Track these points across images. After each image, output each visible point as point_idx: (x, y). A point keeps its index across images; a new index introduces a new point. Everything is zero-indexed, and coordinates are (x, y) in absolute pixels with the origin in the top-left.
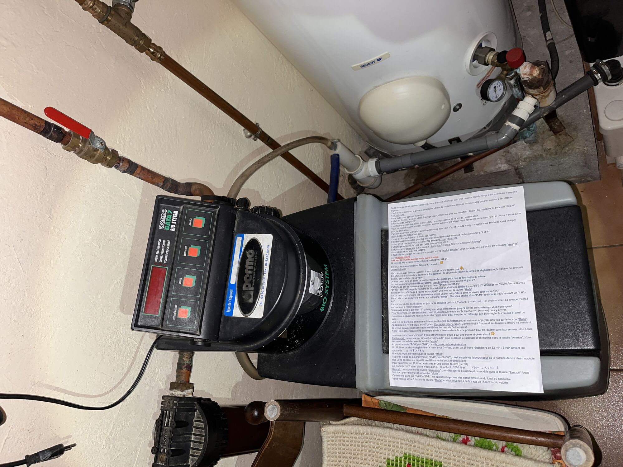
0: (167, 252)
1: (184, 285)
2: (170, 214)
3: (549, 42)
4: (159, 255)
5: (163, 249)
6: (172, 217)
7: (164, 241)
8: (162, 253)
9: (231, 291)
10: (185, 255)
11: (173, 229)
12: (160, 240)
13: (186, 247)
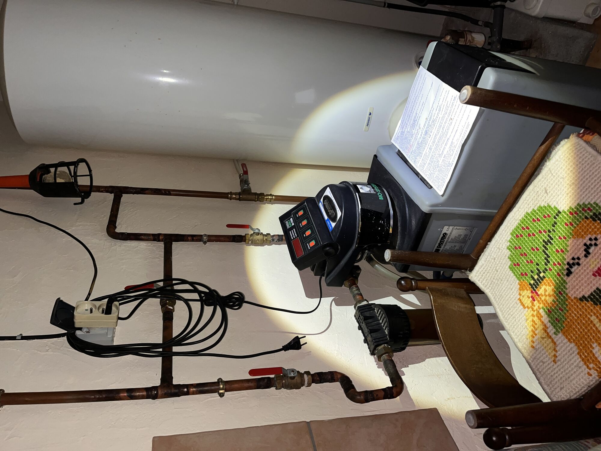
0: (295, 233)
1: (307, 236)
2: (289, 221)
3: (483, 25)
4: (293, 236)
5: (293, 233)
6: (291, 222)
7: (292, 231)
8: (293, 235)
9: (328, 222)
10: (301, 226)
11: (293, 224)
12: (290, 232)
13: (300, 224)
